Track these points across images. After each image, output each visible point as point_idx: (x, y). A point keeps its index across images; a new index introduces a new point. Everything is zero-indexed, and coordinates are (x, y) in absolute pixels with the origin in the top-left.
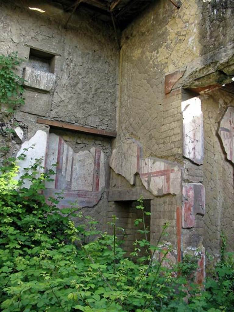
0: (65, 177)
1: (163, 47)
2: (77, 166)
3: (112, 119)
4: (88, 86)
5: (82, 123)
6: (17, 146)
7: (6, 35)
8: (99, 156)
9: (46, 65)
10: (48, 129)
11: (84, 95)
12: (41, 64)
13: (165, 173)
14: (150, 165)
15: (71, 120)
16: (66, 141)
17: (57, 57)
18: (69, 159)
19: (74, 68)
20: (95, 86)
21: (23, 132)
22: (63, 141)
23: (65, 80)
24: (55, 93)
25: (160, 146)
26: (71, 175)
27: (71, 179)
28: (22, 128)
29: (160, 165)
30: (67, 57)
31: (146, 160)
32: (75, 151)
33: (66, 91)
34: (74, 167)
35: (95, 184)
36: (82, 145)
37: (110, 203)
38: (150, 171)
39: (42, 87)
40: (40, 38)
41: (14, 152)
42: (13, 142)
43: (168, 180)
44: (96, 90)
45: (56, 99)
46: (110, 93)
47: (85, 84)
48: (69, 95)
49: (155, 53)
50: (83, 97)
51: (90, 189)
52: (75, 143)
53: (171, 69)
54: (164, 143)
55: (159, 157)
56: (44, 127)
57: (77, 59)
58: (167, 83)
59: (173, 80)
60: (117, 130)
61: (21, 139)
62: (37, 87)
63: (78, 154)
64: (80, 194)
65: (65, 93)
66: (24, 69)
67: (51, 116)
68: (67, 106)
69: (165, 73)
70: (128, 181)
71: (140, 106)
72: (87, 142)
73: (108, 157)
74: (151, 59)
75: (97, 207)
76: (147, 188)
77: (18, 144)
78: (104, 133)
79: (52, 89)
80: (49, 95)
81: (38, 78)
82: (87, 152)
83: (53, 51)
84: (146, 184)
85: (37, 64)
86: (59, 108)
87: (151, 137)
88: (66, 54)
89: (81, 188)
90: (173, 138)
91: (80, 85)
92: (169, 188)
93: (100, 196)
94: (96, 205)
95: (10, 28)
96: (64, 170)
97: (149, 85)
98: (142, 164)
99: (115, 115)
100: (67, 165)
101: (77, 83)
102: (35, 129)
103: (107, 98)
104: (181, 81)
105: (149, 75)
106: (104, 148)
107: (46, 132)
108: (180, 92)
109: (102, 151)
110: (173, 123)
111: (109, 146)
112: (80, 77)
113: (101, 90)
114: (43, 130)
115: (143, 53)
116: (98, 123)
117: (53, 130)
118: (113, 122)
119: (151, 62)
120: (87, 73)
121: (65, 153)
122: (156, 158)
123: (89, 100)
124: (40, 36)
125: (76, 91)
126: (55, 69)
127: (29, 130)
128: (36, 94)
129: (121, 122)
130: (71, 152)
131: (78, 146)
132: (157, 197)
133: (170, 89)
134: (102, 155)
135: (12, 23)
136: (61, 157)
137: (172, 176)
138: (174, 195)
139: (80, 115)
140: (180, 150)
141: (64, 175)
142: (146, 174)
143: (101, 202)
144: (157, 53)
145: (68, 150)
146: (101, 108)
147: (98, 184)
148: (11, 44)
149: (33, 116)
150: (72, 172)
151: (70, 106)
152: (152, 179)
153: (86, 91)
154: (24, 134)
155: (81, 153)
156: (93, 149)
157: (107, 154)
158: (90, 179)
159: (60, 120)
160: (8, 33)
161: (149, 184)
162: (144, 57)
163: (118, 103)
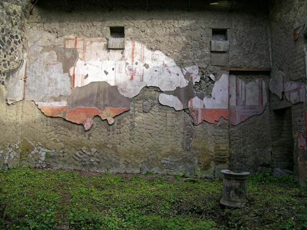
0: (241, 99)
1: (292, 10)
2: (248, 92)
3: (268, 60)
4: (249, 43)
5: (248, 66)
6: (212, 85)
7: (198, 25)
8: (262, 84)
9: (222, 36)
10: (228, 73)
11: (247, 49)
12: (220, 36)
13: (297, 90)
14: (289, 86)
15: (241, 65)
16: (240, 78)
17: (228, 30)
18: (243, 88)
19: (239, 34)
20: (254, 42)
21: (214, 77)
22: (238, 78)
23: (235, 42)
24: (230, 52)
25: (294, 74)
26: (245, 97)
27: (245, 100)
28: (214, 74)
29: (295, 86)
30: (234, 29)
31: (287, 83)
32: (246, 83)
33: (236, 49)
34: (246, 92)
35: (260, 101)
36: (250, 79)
37: (271, 111)
38: (289, 90)
39: (222, 50)
40: (216, 21)
41: (211, 88)
42: (210, 82)
43: (299, 94)
44: (255, 44)
45: (231, 55)
46: (265, 44)
47: (247, 42)
48: (238, 51)
49: (288, 15)
50: (247, 50)
51: (257, 104)
52: (246, 78)
53: (297, 24)
54: (296, 72)
55: (294, 81)
56: (226, 72)
57: (240, 28)
58: (295, 34)
59: (298, 32)
60: (271, 67)
61: (214, 80)
62: (219, 50)
63: (248, 84)
64: (252, 107)
65: (235, 50)
66: (211, 42)
67: (229, 65)
68: (238, 58)
69: (294, 27)
70: (279, 97)
71: (282, 50)
72: (253, 77)
73: (267, 84)
74: (286, 19)
75: (263, 115)
76: (289, 100)
77: (213, 83)
78: (263, 70)
79: (227, 50)
80: (226, 54)
81: (219, 45)
82: (254, 82)
83: (225, 27)
84: (288, 98)
85: (218, 37)
86: (233, 60)
87: (289, 69)
88: (233, 27)
89: (252, 104)
90: (301, 68)
91: (244, 44)
92: (300, 98)
93: (264, 108)
94: (262, 113)
95: (199, 21)
96: (240, 94)
97: (286, 36)
98: (285, 86)
99: (270, 57)
100: (242, 92)
101: (242, 43)
102: (221, 74)
103: (263, 48)
104: (303, 32)
105: (286, 30)
106: (264, 78)
107: (227, 74)
108: (303, 38)
109: (263, 81)
110: (300, 59)
111: (268, 77)
112: (244, 38)
113: (258, 43)
114: (225, 73)
115: (281, 15)
116: (258, 64)
117: (231, 73)
118: (268, 62)
119: (286, 21)
120: (248, 35)
121: (240, 85)
122: (292, 82)
123: (251, 51)
124: (217, 20)
125: (242, 47)
126: (228, 37)
127: (218, 75)
128: (219, 55)
129: (273, 61)
130: (244, 83)
131: (248, 80)
132: (294, 104)
133: (297, 38)
134: (264, 83)
135: (200, 18)
136: (238, 87)
137: (301, 91)
138: (303, 102)
139: (246, 61)
140: (304, 75)
141: (241, 97)
142: (287, 92)
143: (265, 112)
144: (289, 15)
145: (242, 83)
146: (260, 55)
147: (262, 101)
148: (202, 30)
149: (219, 67)
150: (245, 95)
151: (240, 57)
152: (291, 94)
153: (248, 46)
154: (215, 77)
155: (250, 83)
156: (257, 80)
157: (268, 82)
158: (257, 98)
159: (234, 66)
160: (199, 24)
161: (289, 97)
162: (282, 17)
163: (270, 49)
